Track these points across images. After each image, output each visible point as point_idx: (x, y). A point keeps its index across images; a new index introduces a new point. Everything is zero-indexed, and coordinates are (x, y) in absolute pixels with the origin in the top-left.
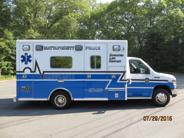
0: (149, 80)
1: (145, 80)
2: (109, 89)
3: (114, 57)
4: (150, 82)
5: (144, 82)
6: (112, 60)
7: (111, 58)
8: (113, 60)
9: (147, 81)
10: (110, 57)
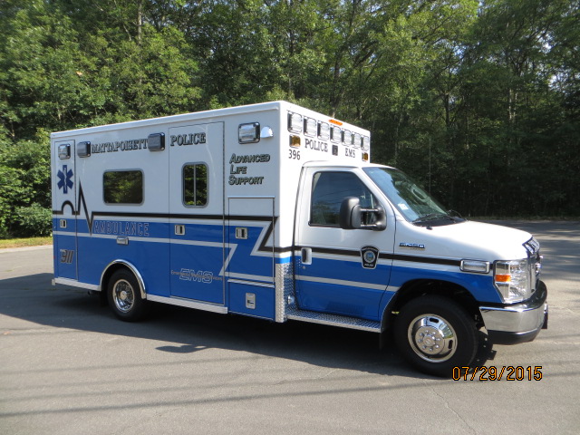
0: (376, 253)
1: (363, 252)
2: (229, 278)
3: (241, 165)
4: (381, 262)
5: (358, 259)
6: (237, 176)
7: (235, 170)
8: (241, 175)
9: (369, 257)
10: (232, 166)
